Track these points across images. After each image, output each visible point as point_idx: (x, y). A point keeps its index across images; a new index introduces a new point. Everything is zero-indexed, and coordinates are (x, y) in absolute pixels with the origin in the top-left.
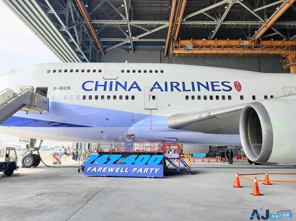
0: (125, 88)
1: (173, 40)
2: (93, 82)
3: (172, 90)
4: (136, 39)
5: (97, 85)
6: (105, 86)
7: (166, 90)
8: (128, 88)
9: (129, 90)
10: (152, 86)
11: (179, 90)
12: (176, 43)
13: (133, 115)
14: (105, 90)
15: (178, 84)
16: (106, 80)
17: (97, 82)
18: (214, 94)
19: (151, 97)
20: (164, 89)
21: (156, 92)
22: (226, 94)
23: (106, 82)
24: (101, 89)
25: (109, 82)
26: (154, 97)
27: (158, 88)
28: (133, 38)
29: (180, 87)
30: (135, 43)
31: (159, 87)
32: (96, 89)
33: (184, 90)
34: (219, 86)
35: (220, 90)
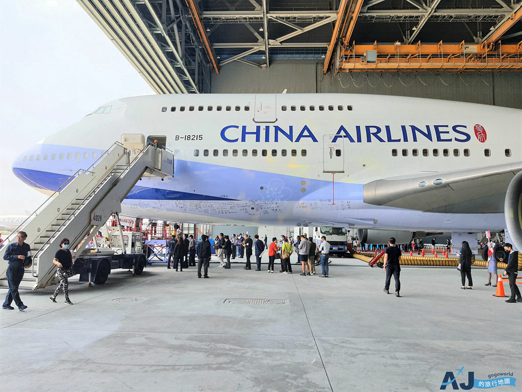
0: (290, 137)
1: (342, 44)
2: (237, 127)
3: (369, 140)
4: (275, 43)
5: (244, 133)
6: (258, 133)
7: (359, 140)
8: (295, 137)
9: (298, 140)
10: (335, 134)
11: (381, 140)
12: (347, 50)
13: (303, 181)
14: (258, 140)
15: (379, 130)
16: (258, 124)
17: (244, 128)
18: (441, 146)
19: (334, 153)
20: (355, 138)
21: (343, 143)
22: (462, 147)
23: (258, 128)
24: (250, 138)
25: (263, 126)
26: (338, 153)
27: (345, 137)
28: (271, 41)
29: (383, 135)
30: (273, 51)
31: (348, 136)
32: (243, 140)
33: (390, 140)
34: (448, 132)
35: (450, 140)
